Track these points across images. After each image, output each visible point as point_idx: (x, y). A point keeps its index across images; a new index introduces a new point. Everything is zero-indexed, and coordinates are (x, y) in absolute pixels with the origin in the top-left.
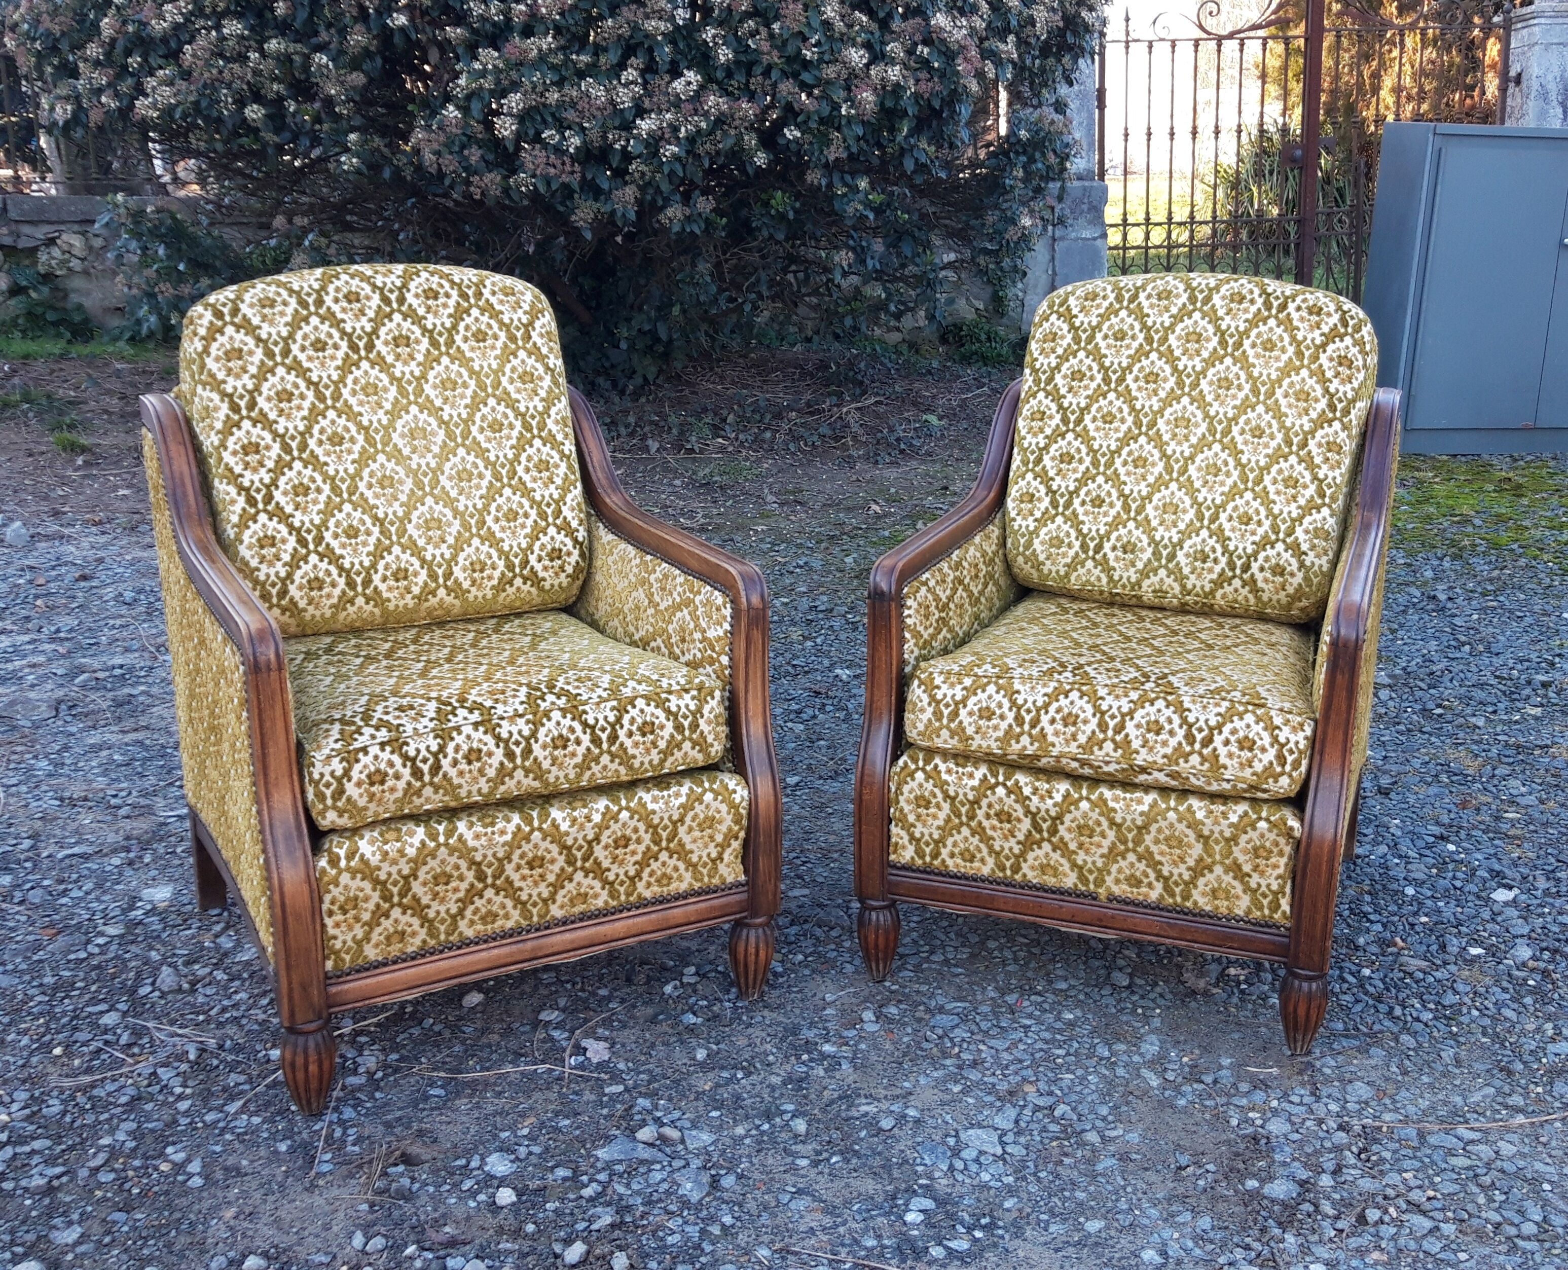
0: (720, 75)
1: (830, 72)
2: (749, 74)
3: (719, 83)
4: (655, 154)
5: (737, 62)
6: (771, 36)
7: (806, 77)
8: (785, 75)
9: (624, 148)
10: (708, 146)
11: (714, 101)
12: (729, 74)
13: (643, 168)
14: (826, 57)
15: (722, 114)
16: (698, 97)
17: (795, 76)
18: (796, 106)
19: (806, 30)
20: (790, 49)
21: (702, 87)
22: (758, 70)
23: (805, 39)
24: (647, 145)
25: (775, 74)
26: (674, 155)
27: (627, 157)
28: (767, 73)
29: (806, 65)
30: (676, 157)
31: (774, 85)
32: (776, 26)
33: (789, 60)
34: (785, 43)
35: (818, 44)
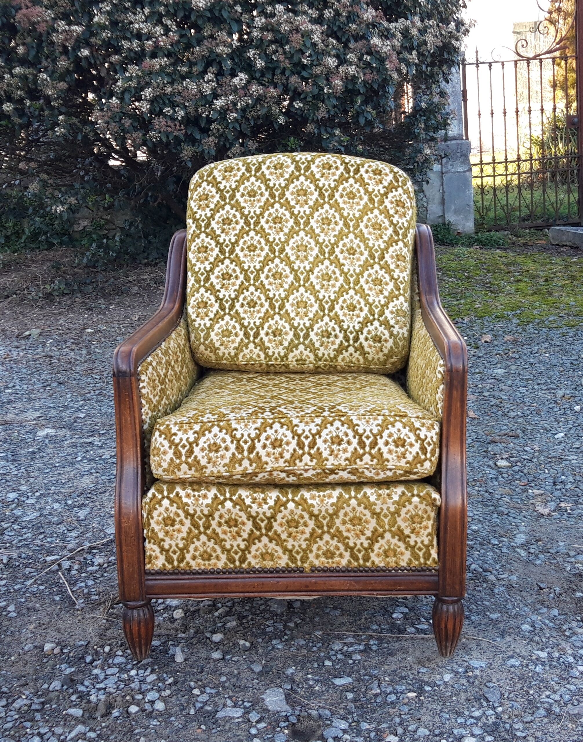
0: (258, 75)
1: (317, 70)
2: (273, 75)
3: (258, 80)
4: (225, 118)
5: (267, 68)
6: (285, 53)
7: (304, 74)
8: (293, 73)
9: (208, 116)
10: (253, 113)
11: (255, 88)
12: (263, 75)
13: (218, 127)
14: (315, 63)
15: (260, 95)
16: (245, 87)
17: (299, 73)
18: (299, 90)
19: (303, 48)
20: (295, 59)
21: (248, 82)
22: (278, 71)
23: (303, 53)
24: (220, 113)
25: (287, 73)
26: (235, 118)
27: (209, 121)
28: (283, 73)
29: (304, 67)
30: (236, 120)
31: (287, 79)
32: (287, 47)
33: (295, 65)
34: (292, 56)
35: (310, 56)
